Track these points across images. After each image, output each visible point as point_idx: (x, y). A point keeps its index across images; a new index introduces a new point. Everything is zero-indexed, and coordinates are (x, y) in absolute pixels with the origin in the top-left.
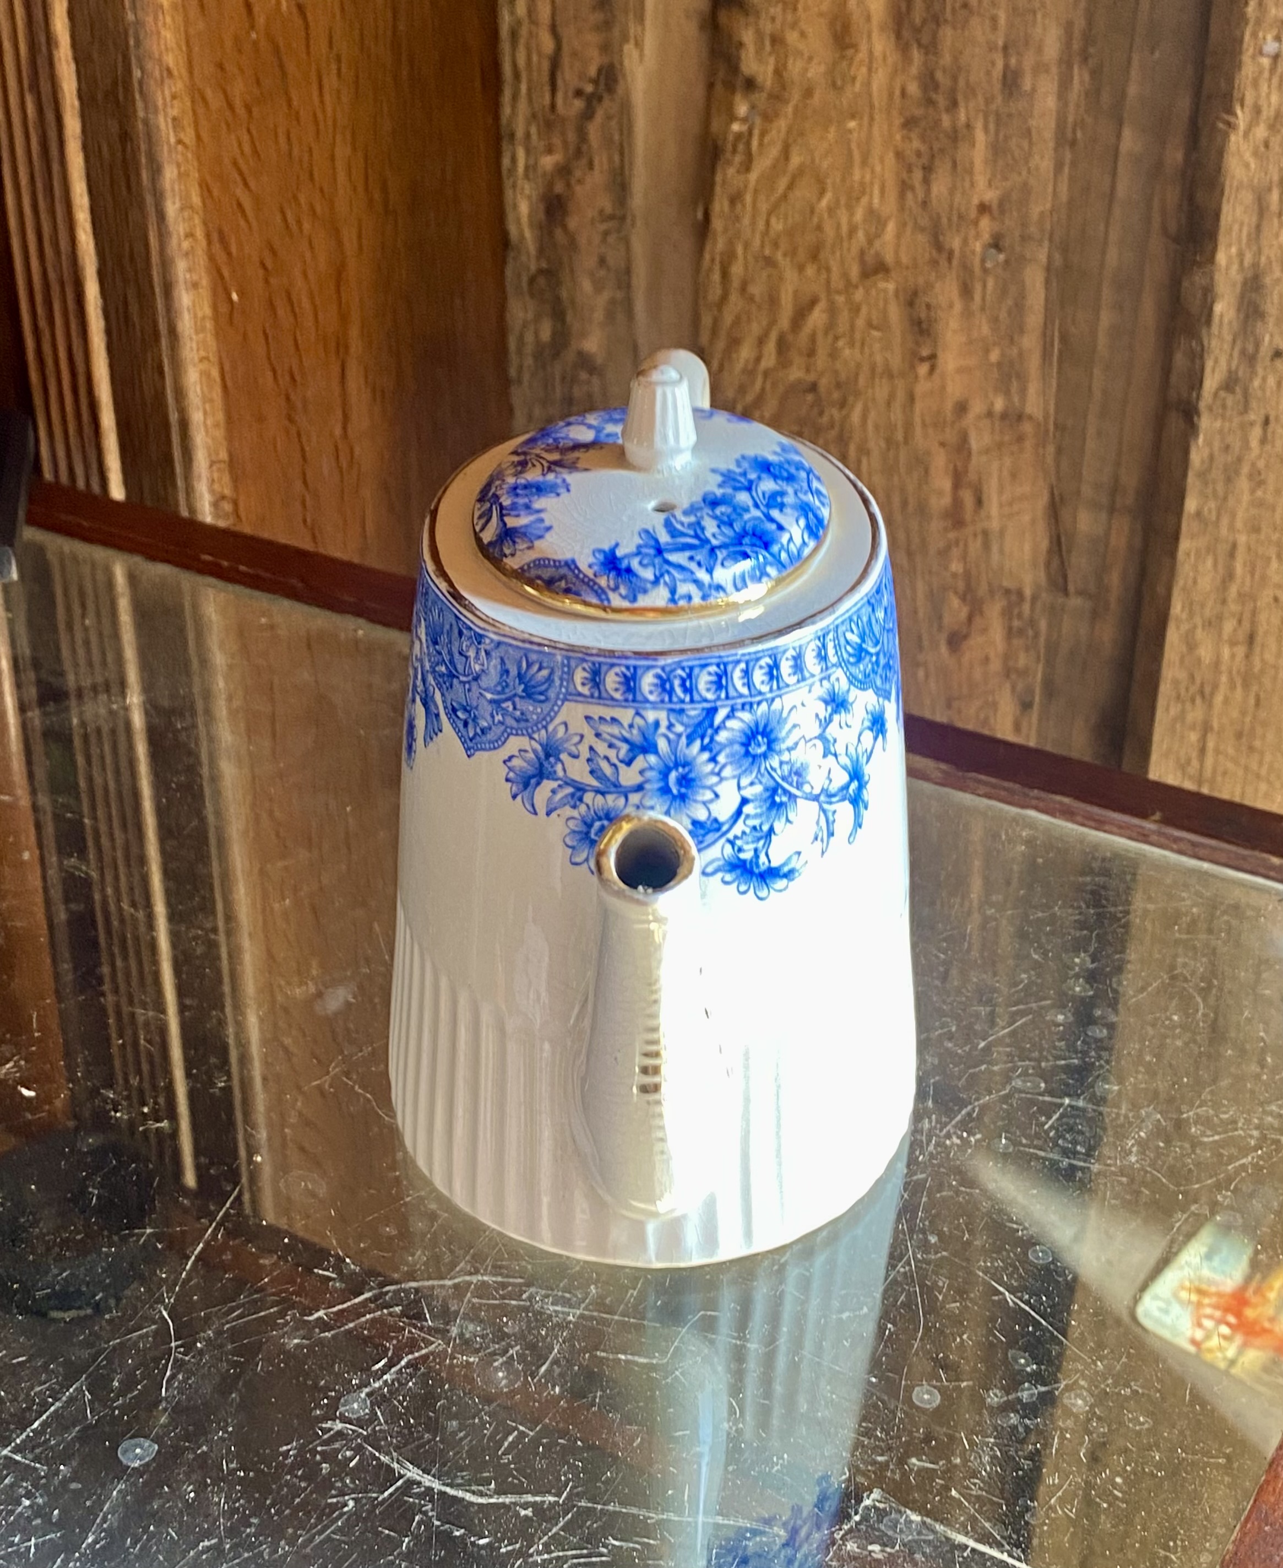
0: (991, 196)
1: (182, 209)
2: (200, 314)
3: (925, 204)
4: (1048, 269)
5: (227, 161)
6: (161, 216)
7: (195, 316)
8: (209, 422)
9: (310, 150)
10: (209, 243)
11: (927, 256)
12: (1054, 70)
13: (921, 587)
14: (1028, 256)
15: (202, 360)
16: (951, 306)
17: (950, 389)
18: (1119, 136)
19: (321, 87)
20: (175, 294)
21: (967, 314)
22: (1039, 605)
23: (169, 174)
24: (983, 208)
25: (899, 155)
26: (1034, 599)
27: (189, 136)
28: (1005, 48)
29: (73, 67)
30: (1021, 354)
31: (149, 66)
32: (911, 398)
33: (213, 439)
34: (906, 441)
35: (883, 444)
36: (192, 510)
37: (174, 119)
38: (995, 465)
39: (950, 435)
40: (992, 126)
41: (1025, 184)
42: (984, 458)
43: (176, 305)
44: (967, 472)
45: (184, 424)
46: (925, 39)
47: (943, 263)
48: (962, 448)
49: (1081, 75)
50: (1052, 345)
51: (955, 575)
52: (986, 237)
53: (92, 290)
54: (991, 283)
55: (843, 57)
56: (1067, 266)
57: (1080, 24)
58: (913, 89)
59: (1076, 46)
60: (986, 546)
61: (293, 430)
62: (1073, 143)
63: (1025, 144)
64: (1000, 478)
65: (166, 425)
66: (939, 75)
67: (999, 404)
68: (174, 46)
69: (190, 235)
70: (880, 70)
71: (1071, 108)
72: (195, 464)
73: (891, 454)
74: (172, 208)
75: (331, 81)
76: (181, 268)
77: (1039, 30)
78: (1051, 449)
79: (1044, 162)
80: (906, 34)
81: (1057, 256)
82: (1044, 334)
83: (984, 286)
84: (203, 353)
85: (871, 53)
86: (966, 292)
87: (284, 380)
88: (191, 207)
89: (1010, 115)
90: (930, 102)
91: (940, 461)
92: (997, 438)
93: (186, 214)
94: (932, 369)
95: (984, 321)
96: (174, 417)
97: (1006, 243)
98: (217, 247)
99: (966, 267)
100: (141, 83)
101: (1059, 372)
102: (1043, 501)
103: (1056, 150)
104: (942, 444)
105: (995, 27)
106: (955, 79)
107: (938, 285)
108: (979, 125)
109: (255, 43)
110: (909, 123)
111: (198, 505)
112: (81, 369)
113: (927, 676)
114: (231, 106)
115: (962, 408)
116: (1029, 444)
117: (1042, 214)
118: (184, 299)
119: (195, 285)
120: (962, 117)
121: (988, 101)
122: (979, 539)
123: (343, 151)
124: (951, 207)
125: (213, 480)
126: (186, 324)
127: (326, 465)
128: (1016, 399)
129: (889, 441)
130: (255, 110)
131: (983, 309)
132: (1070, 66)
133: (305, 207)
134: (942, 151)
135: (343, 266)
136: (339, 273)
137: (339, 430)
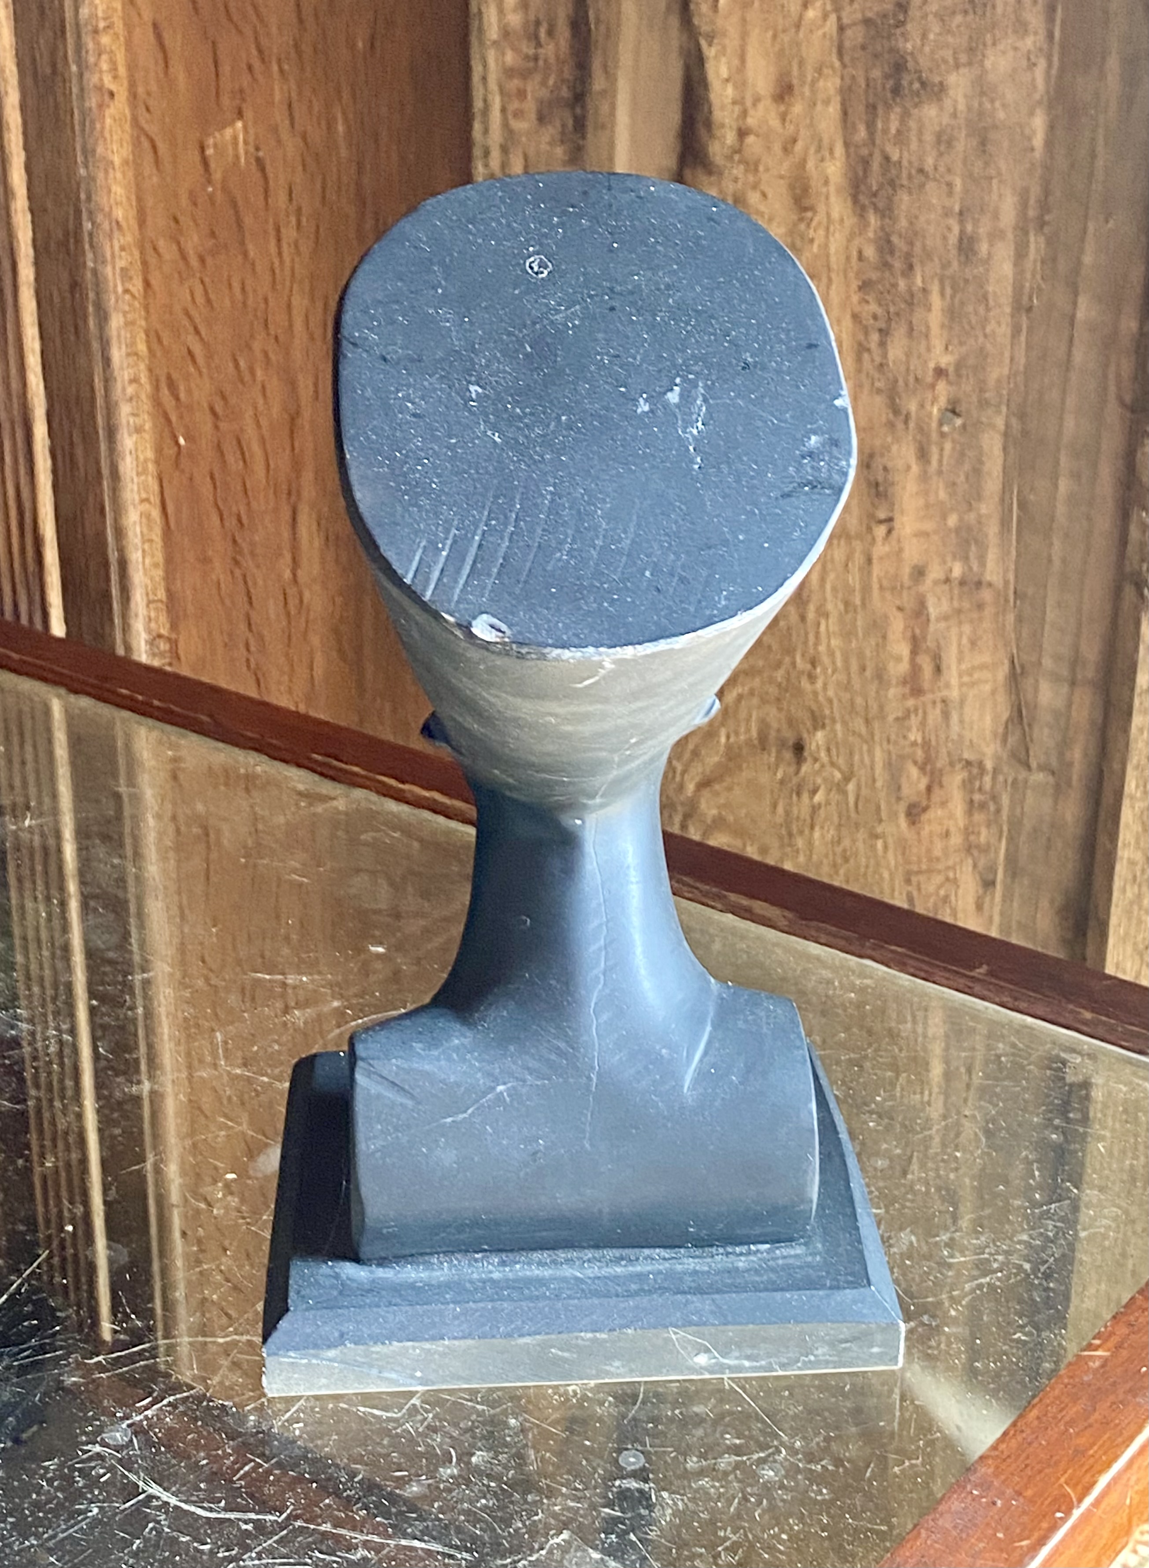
0: (946, 360)
1: (128, 355)
2: (141, 457)
3: (881, 365)
4: (1006, 435)
5: (177, 308)
6: (107, 361)
7: (137, 457)
8: (147, 561)
9: (266, 300)
10: (157, 388)
11: (884, 419)
12: (1010, 235)
13: (878, 754)
14: (984, 419)
15: (142, 501)
16: (909, 468)
17: (906, 555)
18: (1075, 304)
19: (279, 240)
20: (119, 437)
21: (924, 477)
22: (1001, 778)
23: (116, 322)
24: (940, 372)
25: (855, 317)
26: (996, 771)
27: (137, 286)
28: (961, 213)
29: (29, 217)
30: (980, 523)
31: (100, 218)
32: (869, 561)
33: (152, 579)
34: (864, 604)
35: (841, 607)
36: (128, 648)
37: (122, 269)
38: (954, 631)
39: (908, 600)
40: (948, 291)
41: (982, 349)
42: (942, 625)
43: (119, 448)
44: (924, 638)
45: (123, 564)
46: (881, 205)
47: (900, 426)
48: (920, 611)
49: (1036, 242)
50: (1011, 510)
51: (914, 744)
52: (943, 402)
53: (40, 430)
54: (948, 446)
55: (801, 220)
56: (1025, 433)
57: (1035, 191)
58: (870, 252)
59: (1031, 213)
60: (946, 715)
61: (238, 572)
62: (1029, 309)
63: (981, 310)
64: (959, 645)
65: (106, 564)
66: (895, 239)
67: (957, 571)
68: (124, 200)
69: (134, 380)
70: (837, 235)
71: (1028, 276)
72: (132, 605)
73: (850, 616)
74: (117, 354)
75: (289, 233)
76: (125, 411)
77: (995, 197)
78: (1011, 618)
79: (1000, 327)
80: (861, 197)
81: (1014, 421)
82: (1002, 500)
83: (942, 450)
84: (144, 496)
85: (828, 215)
86: (923, 455)
87: (231, 523)
88: (136, 354)
89: (966, 281)
90: (886, 265)
91: (897, 625)
92: (956, 604)
93: (132, 360)
94: (889, 531)
95: (941, 485)
96: (113, 556)
97: (962, 408)
98: (165, 391)
99: (921, 429)
100: (91, 235)
101: (1018, 542)
102: (1003, 671)
103: (1013, 316)
104: (900, 609)
105: (950, 194)
106: (911, 244)
107: (895, 448)
108: (935, 288)
109: (211, 197)
110: (865, 286)
111: (134, 645)
112: (27, 505)
113: (886, 847)
114: (184, 257)
115: (919, 573)
116: (989, 611)
117: (999, 381)
118: (127, 442)
119: (138, 430)
120: (919, 282)
121: (945, 265)
122: (939, 706)
123: (299, 302)
124: (908, 370)
125: (150, 619)
126: (128, 466)
127: (273, 608)
128: (975, 568)
129: (847, 604)
130: (209, 260)
131: (940, 472)
132: (1026, 233)
133: (259, 355)
134: (897, 314)
135: (298, 413)
136: (293, 419)
137: (287, 574)
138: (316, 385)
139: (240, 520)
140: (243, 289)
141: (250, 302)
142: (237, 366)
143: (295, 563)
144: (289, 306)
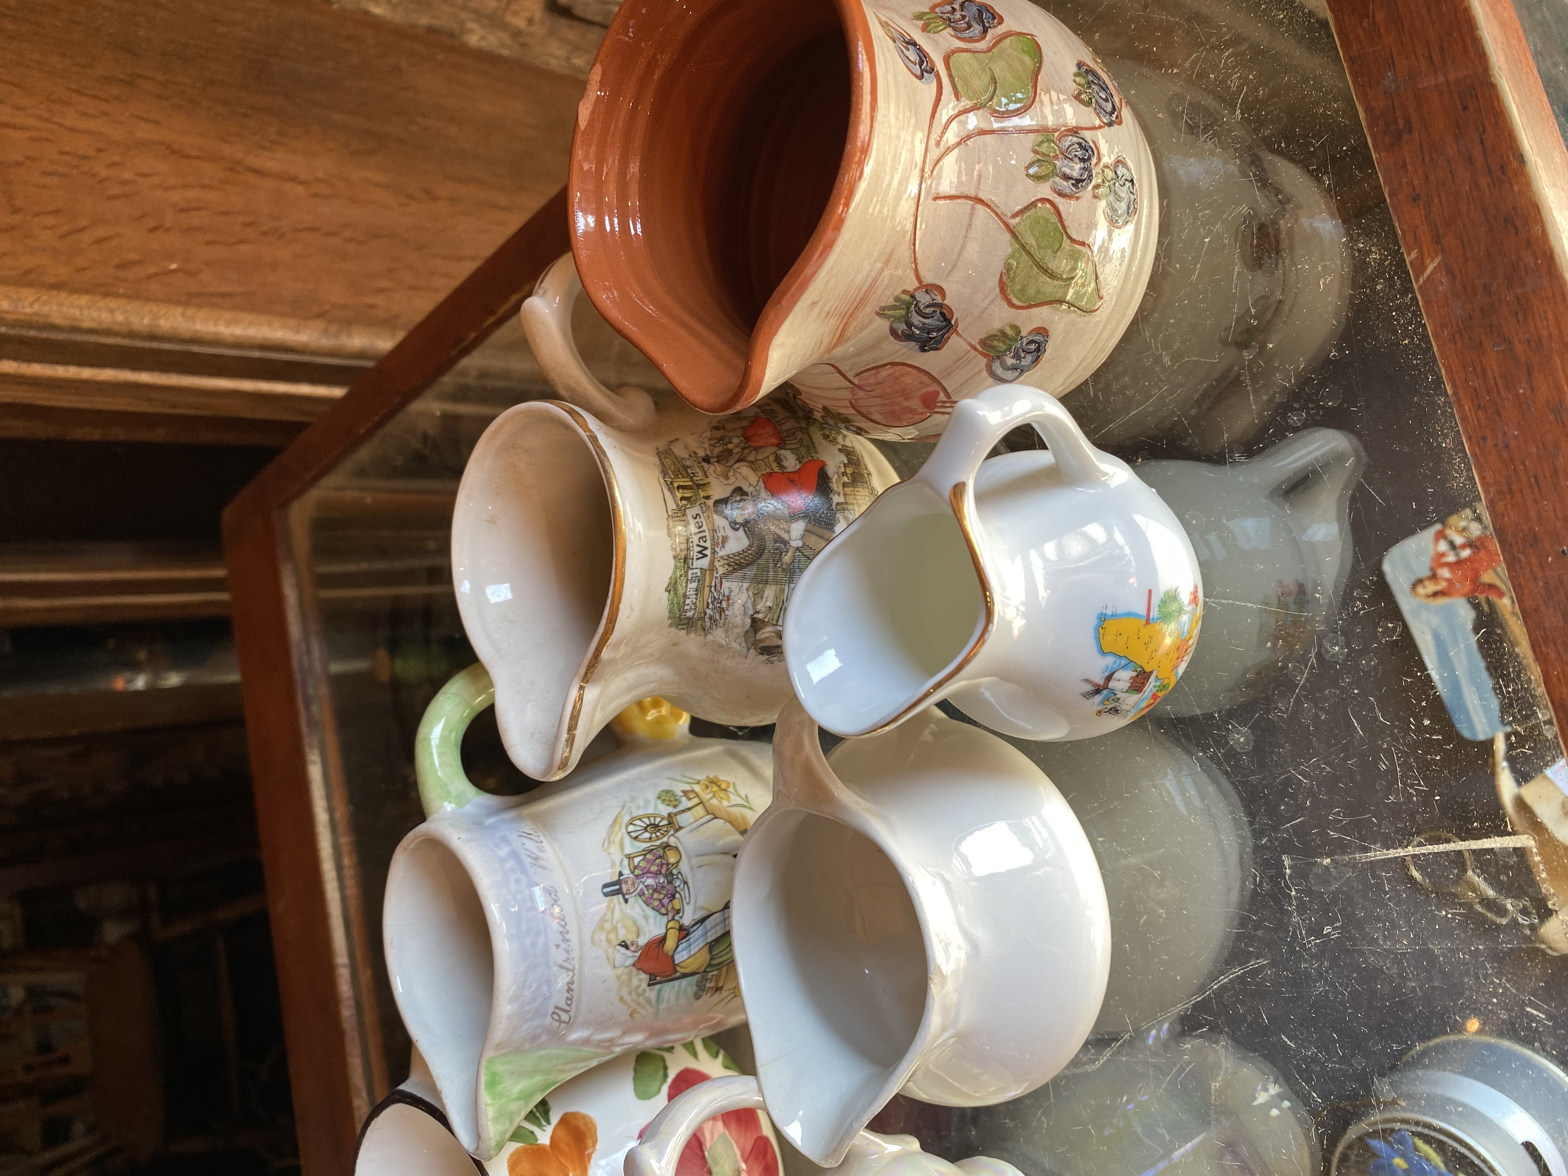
20: (160, 332)
23: (58, 317)
61: (290, 236)
69: (111, 310)
74: (88, 320)
76: (139, 323)
87: (249, 233)
93: (94, 310)
118: (165, 325)
119: (156, 314)
135: (169, 147)
136: (173, 152)
137: (300, 189)
138: (146, 120)
139: (250, 224)
140: (49, 174)
141: (61, 169)
142: (116, 197)
143: (293, 179)
144: (72, 130)
